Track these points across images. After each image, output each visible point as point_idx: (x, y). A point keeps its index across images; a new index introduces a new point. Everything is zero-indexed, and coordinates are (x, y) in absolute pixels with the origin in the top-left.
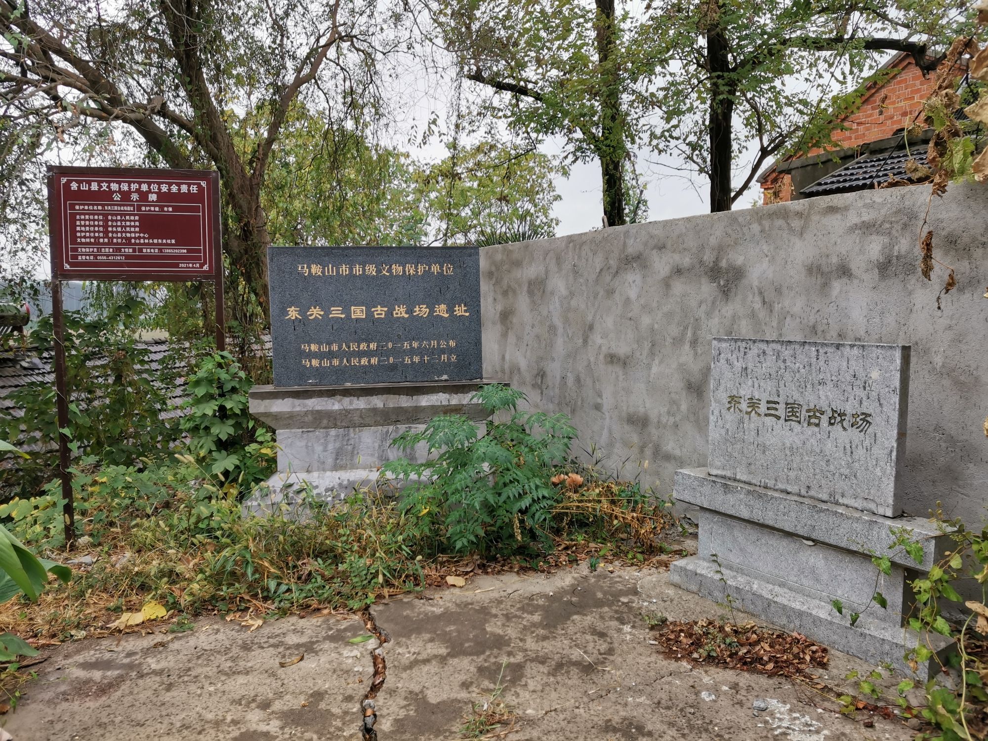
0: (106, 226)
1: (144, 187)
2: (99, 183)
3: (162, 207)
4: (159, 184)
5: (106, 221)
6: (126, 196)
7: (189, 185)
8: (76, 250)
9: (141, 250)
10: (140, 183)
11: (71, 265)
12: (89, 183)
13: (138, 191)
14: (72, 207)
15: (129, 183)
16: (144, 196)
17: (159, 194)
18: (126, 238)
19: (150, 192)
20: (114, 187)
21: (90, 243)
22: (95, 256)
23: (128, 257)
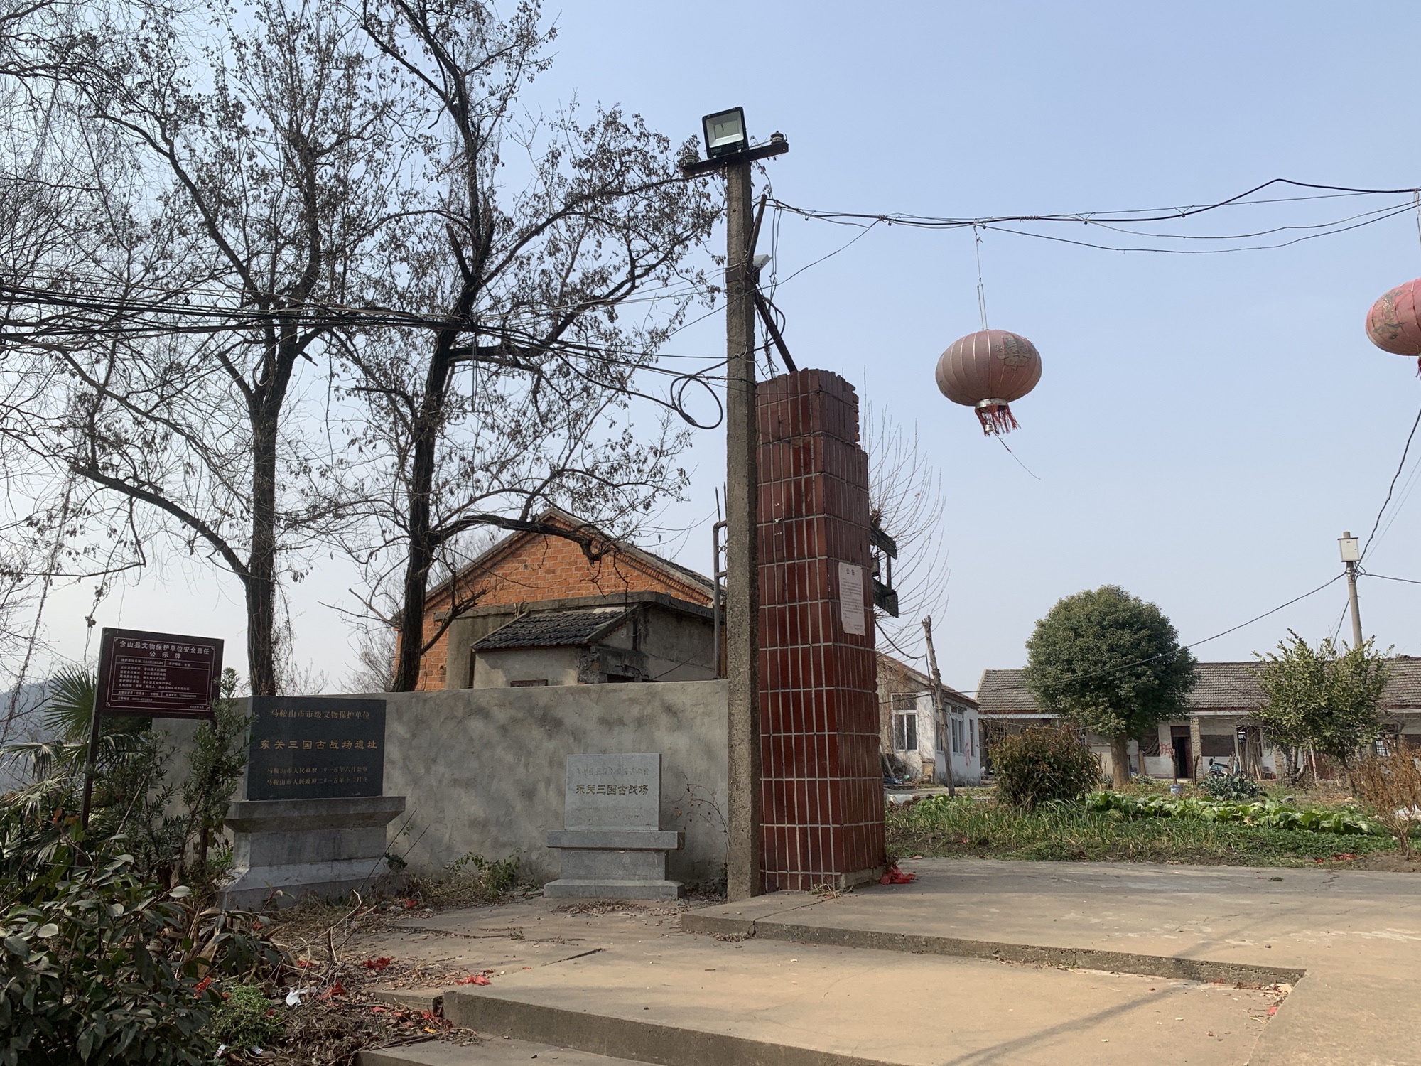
0: (142, 675)
1: (173, 648)
2: (142, 642)
3: (183, 663)
4: (183, 646)
5: (142, 671)
6: (159, 653)
7: (203, 648)
8: (116, 692)
9: (164, 694)
10: (170, 645)
11: (112, 703)
12: (134, 642)
13: (168, 650)
14: (119, 659)
15: (163, 644)
16: (172, 654)
17: (183, 654)
18: (155, 685)
19: (176, 652)
20: (152, 646)
21: (129, 688)
22: (131, 698)
23: (154, 699)
